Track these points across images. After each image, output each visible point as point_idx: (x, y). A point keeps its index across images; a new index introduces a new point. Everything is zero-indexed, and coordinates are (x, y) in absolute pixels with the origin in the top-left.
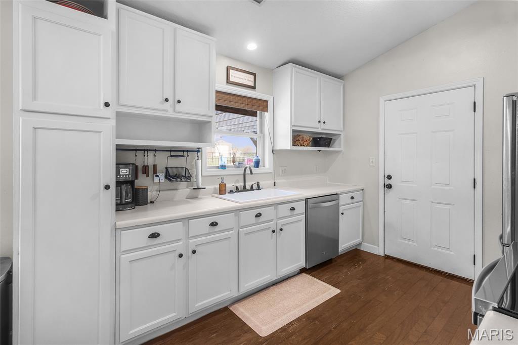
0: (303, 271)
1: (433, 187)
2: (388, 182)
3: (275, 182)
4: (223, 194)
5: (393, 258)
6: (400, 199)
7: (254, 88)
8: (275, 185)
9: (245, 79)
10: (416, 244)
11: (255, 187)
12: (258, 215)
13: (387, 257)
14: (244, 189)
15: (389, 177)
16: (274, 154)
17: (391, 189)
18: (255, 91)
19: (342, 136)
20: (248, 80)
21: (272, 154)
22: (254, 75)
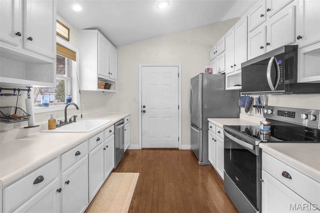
0: (114, 171)
1: (164, 110)
2: (143, 109)
3: (82, 115)
4: (54, 129)
5: (146, 149)
6: (149, 117)
7: (68, 40)
8: (82, 117)
9: (63, 31)
10: (156, 139)
11: (73, 119)
12: (98, 139)
13: (143, 149)
14: (65, 122)
15: (144, 107)
16: (80, 93)
17: (145, 113)
18: (68, 43)
19: (116, 83)
20: (64, 32)
21: (79, 93)
22: (69, 29)
